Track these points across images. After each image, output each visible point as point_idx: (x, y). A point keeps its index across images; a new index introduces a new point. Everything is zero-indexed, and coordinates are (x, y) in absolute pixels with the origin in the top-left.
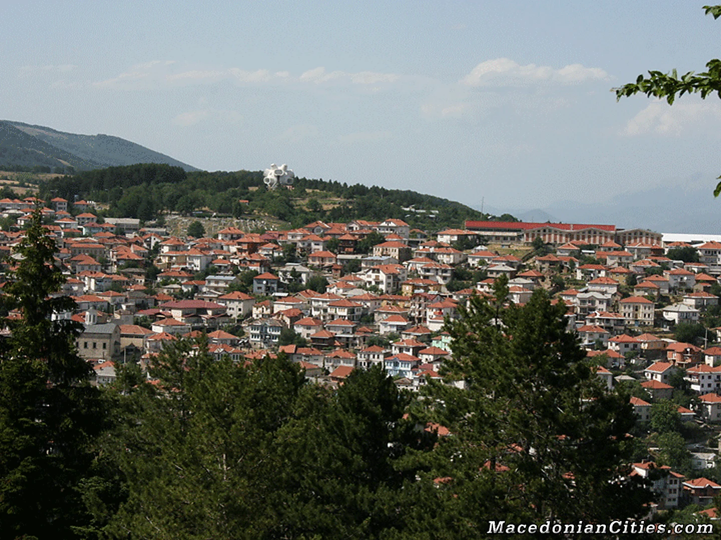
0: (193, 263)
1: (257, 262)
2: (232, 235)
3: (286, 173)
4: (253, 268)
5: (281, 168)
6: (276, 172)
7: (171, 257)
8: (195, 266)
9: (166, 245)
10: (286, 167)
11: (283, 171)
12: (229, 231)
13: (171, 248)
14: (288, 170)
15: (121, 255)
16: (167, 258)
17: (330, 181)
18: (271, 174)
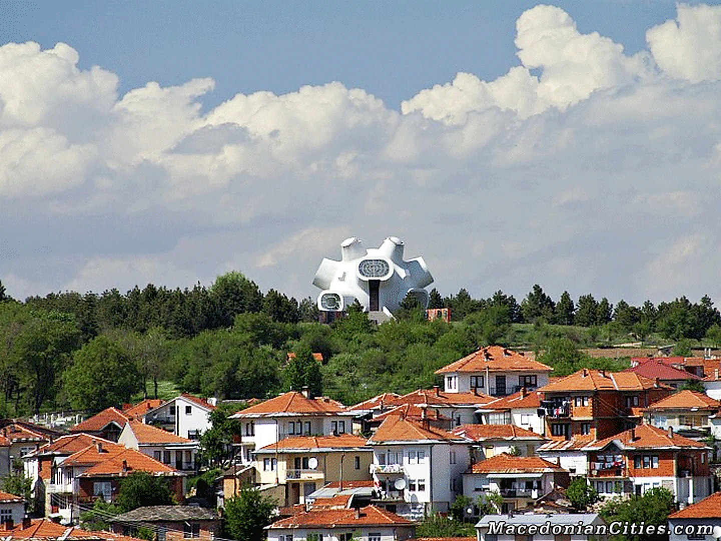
0: (401, 475)
1: (664, 455)
2: (501, 380)
3: (402, 273)
4: (647, 482)
5: (384, 252)
6: (364, 267)
7: (298, 462)
8: (412, 488)
9: (263, 419)
10: (399, 248)
11: (392, 266)
12: (491, 364)
13: (289, 429)
14: (406, 258)
15: (90, 465)
16: (282, 466)
17: (566, 296)
18: (342, 279)
